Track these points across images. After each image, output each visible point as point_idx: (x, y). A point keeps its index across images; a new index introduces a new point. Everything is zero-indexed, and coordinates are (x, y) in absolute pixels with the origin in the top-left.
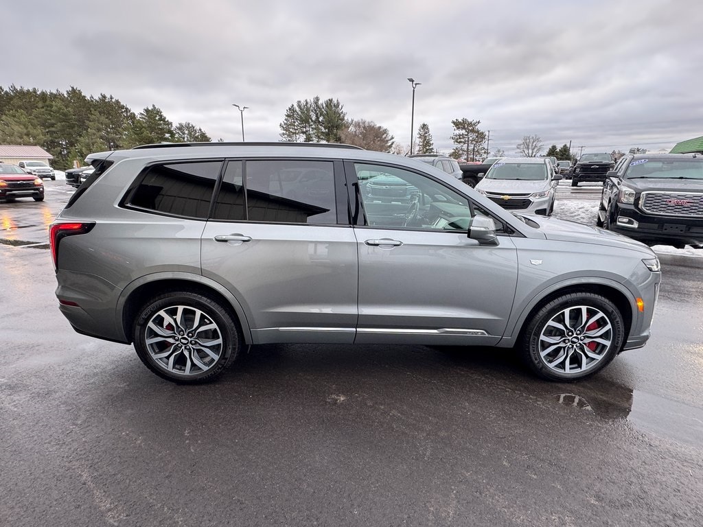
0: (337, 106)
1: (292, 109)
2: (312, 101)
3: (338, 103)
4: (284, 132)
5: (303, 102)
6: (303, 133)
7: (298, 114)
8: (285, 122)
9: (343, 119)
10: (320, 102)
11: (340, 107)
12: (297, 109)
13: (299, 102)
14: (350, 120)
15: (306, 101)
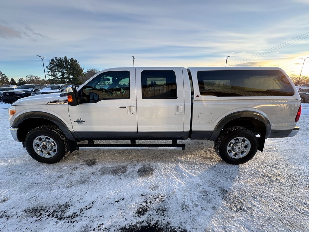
0: (76, 61)
1: (53, 60)
2: (63, 58)
3: (76, 60)
4: (50, 70)
5: (58, 58)
6: (60, 71)
7: (56, 63)
8: (50, 66)
9: (80, 67)
10: (67, 59)
11: (77, 62)
12: (55, 60)
13: (56, 58)
14: (83, 68)
15: (60, 58)
